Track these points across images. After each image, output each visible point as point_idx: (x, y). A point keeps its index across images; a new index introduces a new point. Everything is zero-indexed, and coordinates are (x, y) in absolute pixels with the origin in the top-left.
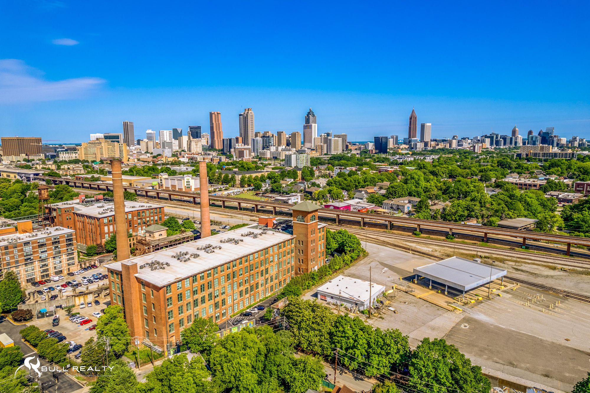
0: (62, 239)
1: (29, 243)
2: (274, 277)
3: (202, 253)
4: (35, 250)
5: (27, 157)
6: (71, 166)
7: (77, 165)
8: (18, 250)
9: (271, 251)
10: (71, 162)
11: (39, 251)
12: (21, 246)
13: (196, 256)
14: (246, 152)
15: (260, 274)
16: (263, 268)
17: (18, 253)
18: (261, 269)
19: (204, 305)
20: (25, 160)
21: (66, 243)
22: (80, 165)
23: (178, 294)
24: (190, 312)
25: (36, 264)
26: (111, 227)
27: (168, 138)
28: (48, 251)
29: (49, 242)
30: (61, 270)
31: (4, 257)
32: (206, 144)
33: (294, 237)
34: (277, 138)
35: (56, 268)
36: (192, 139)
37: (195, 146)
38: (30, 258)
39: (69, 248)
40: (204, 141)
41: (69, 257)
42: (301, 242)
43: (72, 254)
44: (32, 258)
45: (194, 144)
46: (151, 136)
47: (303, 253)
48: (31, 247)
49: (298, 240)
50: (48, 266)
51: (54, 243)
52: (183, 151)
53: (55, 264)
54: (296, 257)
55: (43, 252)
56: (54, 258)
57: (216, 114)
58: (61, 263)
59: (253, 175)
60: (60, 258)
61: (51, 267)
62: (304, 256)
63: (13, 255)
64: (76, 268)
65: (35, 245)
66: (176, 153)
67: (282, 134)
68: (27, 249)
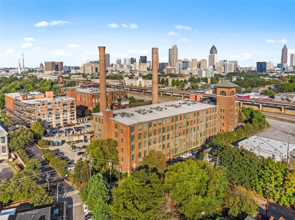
0: (69, 103)
1: (51, 103)
2: (203, 134)
3: (154, 111)
4: (54, 108)
5: (55, 72)
6: (77, 76)
7: (80, 76)
8: (45, 107)
9: (201, 114)
10: (76, 74)
11: (56, 109)
12: (46, 104)
13: (151, 112)
14: (173, 70)
15: (193, 129)
16: (195, 125)
18: (194, 126)
19: (155, 145)
20: (54, 73)
21: (70, 106)
22: (81, 76)
23: (139, 133)
24: (146, 148)
25: (54, 116)
26: (97, 100)
27: (128, 63)
28: (60, 109)
29: (61, 104)
30: (67, 122)
31: (37, 110)
32: (149, 67)
33: (217, 107)
34: (191, 63)
35: (64, 120)
36: (141, 63)
37: (143, 67)
38: (51, 113)
39: (72, 109)
40: (148, 65)
41: (71, 115)
42: (222, 111)
43: (73, 113)
44: (52, 113)
45: (143, 66)
46: (119, 62)
47: (223, 118)
48: (52, 106)
49: (220, 108)
50: (60, 119)
51: (64, 105)
52: (136, 70)
53: (64, 118)
54: (218, 121)
55: (58, 109)
56: (63, 114)
57: (156, 49)
58: (67, 117)
59: (179, 79)
60: (67, 115)
61: (61, 119)
62: (225, 120)
63: (42, 110)
64: (75, 122)
65: (54, 105)
66: (132, 71)
67: (195, 60)
68: (50, 107)
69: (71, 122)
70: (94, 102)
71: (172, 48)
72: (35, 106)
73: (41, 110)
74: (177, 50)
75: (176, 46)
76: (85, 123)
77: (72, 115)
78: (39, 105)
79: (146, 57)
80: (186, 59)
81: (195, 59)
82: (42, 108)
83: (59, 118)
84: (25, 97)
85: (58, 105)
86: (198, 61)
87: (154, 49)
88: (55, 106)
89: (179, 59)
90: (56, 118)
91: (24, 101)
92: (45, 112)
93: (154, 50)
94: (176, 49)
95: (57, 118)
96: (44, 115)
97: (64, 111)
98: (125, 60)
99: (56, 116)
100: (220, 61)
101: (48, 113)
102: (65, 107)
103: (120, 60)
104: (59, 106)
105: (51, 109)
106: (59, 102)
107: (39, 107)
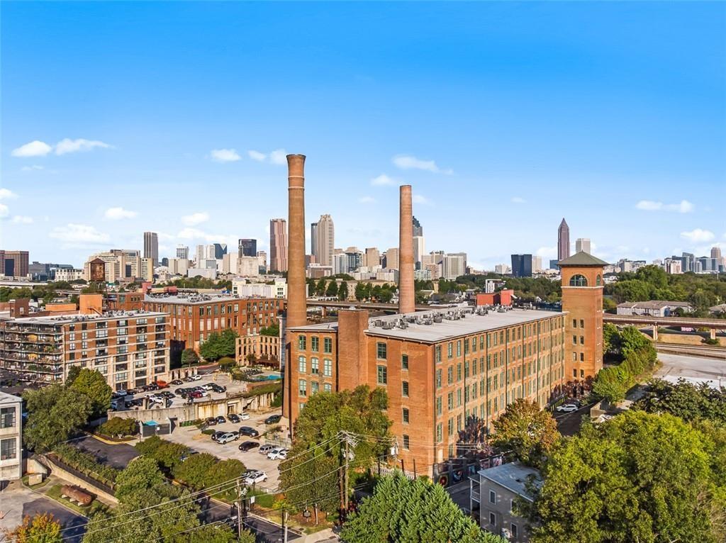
0: (151, 325)
1: (104, 324)
4: (112, 338)
8: (88, 334)
11: (118, 340)
12: (93, 327)
14: (328, 273)
17: (89, 338)
19: (475, 401)
21: (155, 333)
23: (448, 366)
24: (460, 408)
25: (112, 362)
26: (209, 323)
27: (208, 256)
28: (130, 342)
29: (132, 327)
30: (145, 379)
31: (67, 343)
32: (263, 265)
33: (566, 314)
34: (365, 258)
35: (138, 374)
36: (243, 256)
37: (249, 266)
38: (103, 351)
39: (160, 342)
40: (259, 261)
41: (157, 357)
42: (579, 323)
43: (162, 353)
44: (106, 351)
45: (248, 263)
46: (183, 253)
47: (582, 342)
48: (107, 332)
49: (573, 318)
50: (126, 369)
51: (139, 330)
52: (230, 273)
53: (137, 367)
54: (568, 350)
55: (122, 342)
56: (137, 354)
57: (279, 221)
58: (145, 365)
59: (373, 283)
60: (145, 357)
61: (131, 370)
62: (587, 346)
63: (80, 341)
64: (166, 377)
65: (112, 329)
66: (220, 277)
67: (374, 251)
68: (101, 334)
69: (156, 377)
70: (202, 329)
71: (320, 221)
72: (60, 332)
73: (77, 341)
74: (331, 225)
75: (329, 216)
76: (194, 380)
77: (159, 360)
78: (72, 329)
79: (255, 241)
80: (353, 248)
81: (374, 249)
82: (79, 337)
83: (125, 367)
84: (22, 309)
85: (123, 330)
86: (381, 253)
87: (276, 221)
88: (114, 333)
89: (336, 247)
90: (117, 366)
91: (16, 320)
92: (89, 350)
93: (276, 224)
94: (329, 223)
95: (118, 368)
96: (85, 356)
97: (139, 347)
98: (201, 247)
99: (117, 361)
100: (431, 253)
101: (97, 351)
102: (142, 336)
103: (187, 250)
104: (127, 332)
105: (104, 342)
106: (126, 321)
107: (72, 335)
